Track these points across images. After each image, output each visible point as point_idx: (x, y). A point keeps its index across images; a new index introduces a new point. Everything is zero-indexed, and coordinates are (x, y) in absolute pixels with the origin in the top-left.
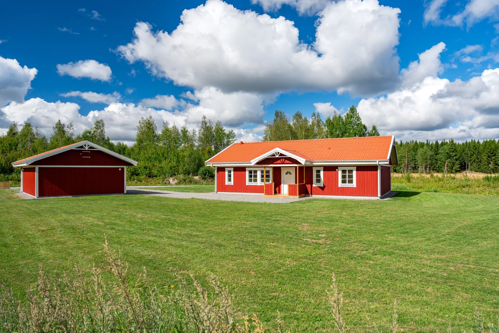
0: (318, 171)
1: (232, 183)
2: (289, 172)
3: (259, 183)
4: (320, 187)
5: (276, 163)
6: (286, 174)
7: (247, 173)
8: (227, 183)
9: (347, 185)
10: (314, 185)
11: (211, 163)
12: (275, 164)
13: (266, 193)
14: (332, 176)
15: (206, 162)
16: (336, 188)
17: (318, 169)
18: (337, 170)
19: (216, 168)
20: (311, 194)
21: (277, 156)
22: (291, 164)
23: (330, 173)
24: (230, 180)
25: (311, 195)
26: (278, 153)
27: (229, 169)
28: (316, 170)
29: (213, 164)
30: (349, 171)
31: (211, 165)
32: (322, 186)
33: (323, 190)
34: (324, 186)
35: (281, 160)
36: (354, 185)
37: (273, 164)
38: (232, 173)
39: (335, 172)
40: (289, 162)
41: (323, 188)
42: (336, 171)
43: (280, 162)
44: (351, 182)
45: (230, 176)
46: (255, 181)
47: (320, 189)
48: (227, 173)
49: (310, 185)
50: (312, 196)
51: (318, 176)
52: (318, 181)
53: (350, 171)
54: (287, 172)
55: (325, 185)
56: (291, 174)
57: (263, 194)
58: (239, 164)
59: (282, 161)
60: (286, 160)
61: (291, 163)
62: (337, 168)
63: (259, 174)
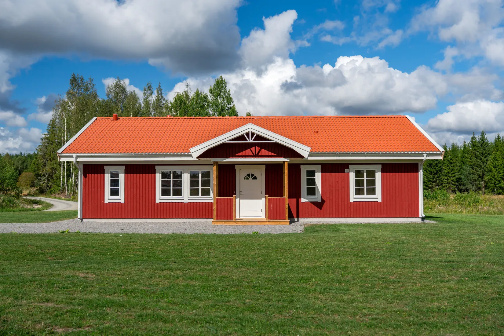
0: (311, 174)
1: (121, 198)
2: (252, 175)
3: (186, 197)
4: (315, 203)
5: (240, 154)
6: (246, 178)
7: (158, 177)
8: (108, 198)
9: (365, 198)
10: (303, 200)
11: (74, 155)
12: (239, 157)
13: (217, 216)
14: (338, 182)
15: (60, 151)
16: (346, 203)
17: (311, 168)
18: (346, 170)
19: (82, 167)
20: (298, 217)
21: (250, 141)
22: (274, 157)
23: (334, 176)
24: (115, 193)
25: (296, 219)
26: (253, 134)
27: (114, 169)
28: (307, 171)
29: (77, 157)
30: (367, 172)
31: (73, 160)
32: (319, 200)
33: (321, 208)
34: (323, 202)
35: (253, 149)
36: (378, 197)
37: (234, 156)
38: (122, 177)
39: (343, 174)
40: (270, 154)
41: (319, 205)
42: (344, 172)
43: (251, 154)
44: (372, 192)
45: (115, 183)
46: (178, 193)
47: (316, 207)
48: (107, 178)
49: (295, 200)
50: (298, 221)
51: (311, 182)
52: (311, 191)
53: (371, 174)
54: (248, 175)
55: (324, 199)
56: (255, 178)
57: (212, 220)
58: (146, 156)
59: (254, 151)
60: (263, 150)
61: (273, 154)
62: (348, 168)
63: (186, 179)
